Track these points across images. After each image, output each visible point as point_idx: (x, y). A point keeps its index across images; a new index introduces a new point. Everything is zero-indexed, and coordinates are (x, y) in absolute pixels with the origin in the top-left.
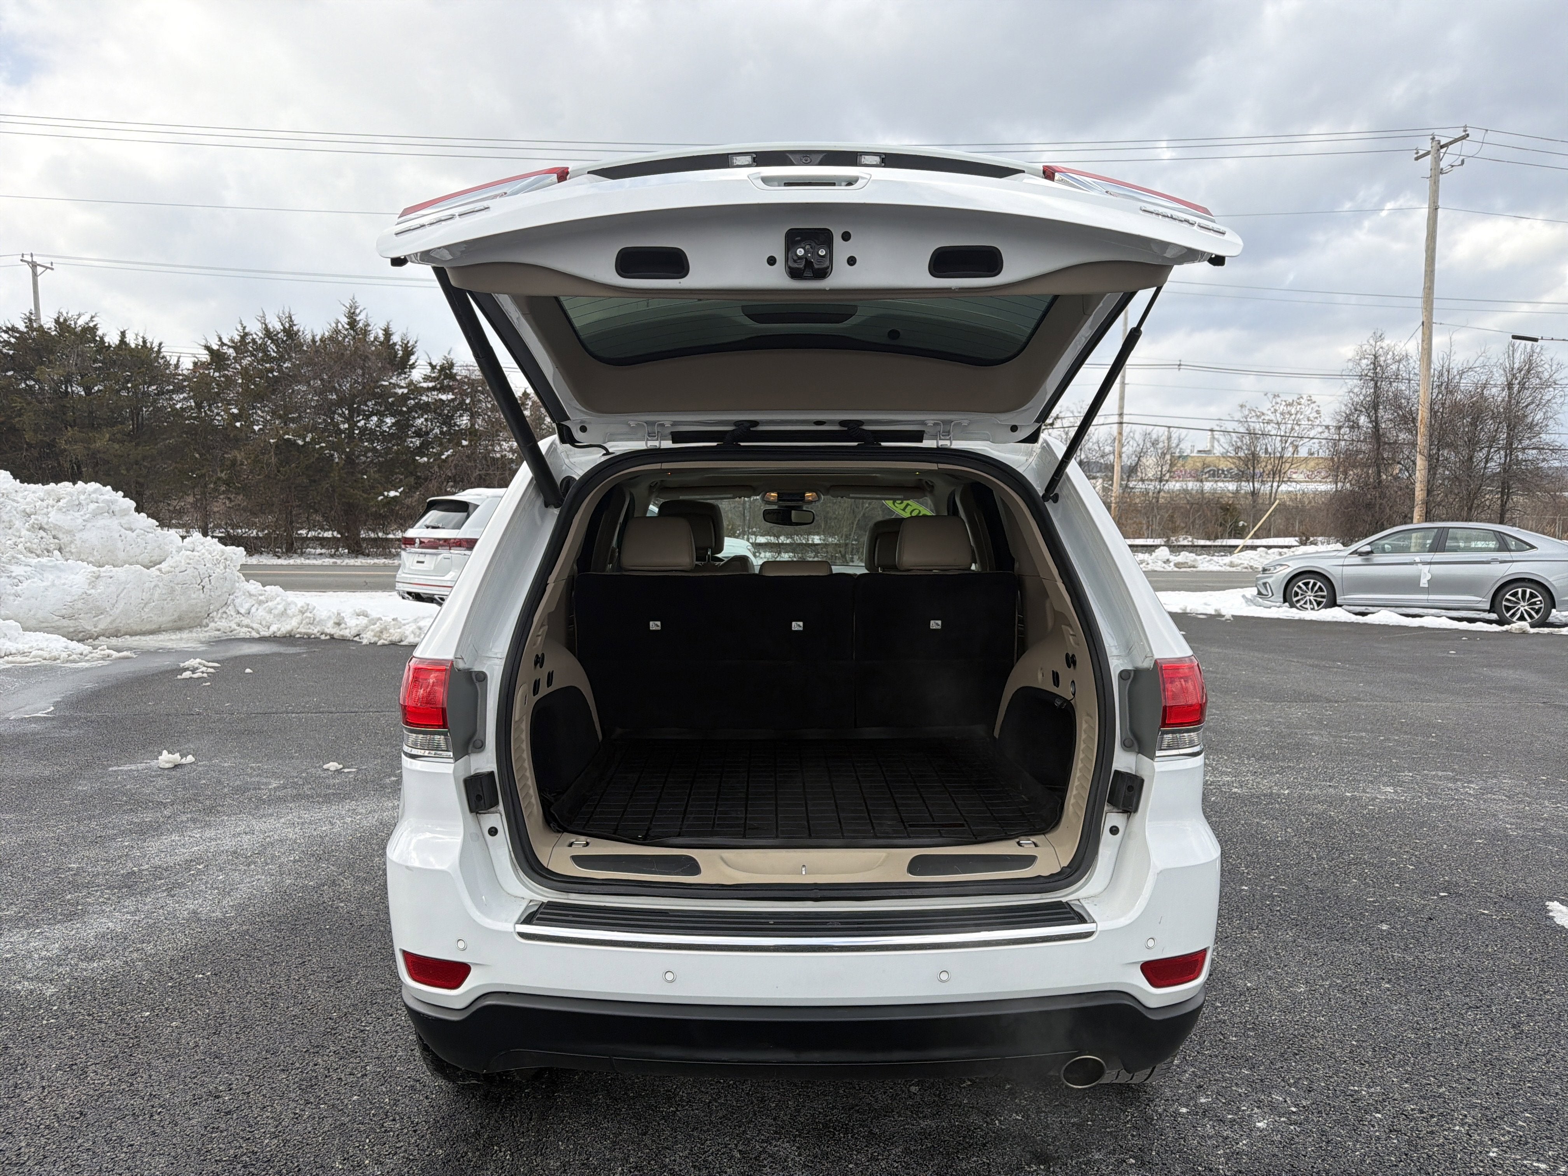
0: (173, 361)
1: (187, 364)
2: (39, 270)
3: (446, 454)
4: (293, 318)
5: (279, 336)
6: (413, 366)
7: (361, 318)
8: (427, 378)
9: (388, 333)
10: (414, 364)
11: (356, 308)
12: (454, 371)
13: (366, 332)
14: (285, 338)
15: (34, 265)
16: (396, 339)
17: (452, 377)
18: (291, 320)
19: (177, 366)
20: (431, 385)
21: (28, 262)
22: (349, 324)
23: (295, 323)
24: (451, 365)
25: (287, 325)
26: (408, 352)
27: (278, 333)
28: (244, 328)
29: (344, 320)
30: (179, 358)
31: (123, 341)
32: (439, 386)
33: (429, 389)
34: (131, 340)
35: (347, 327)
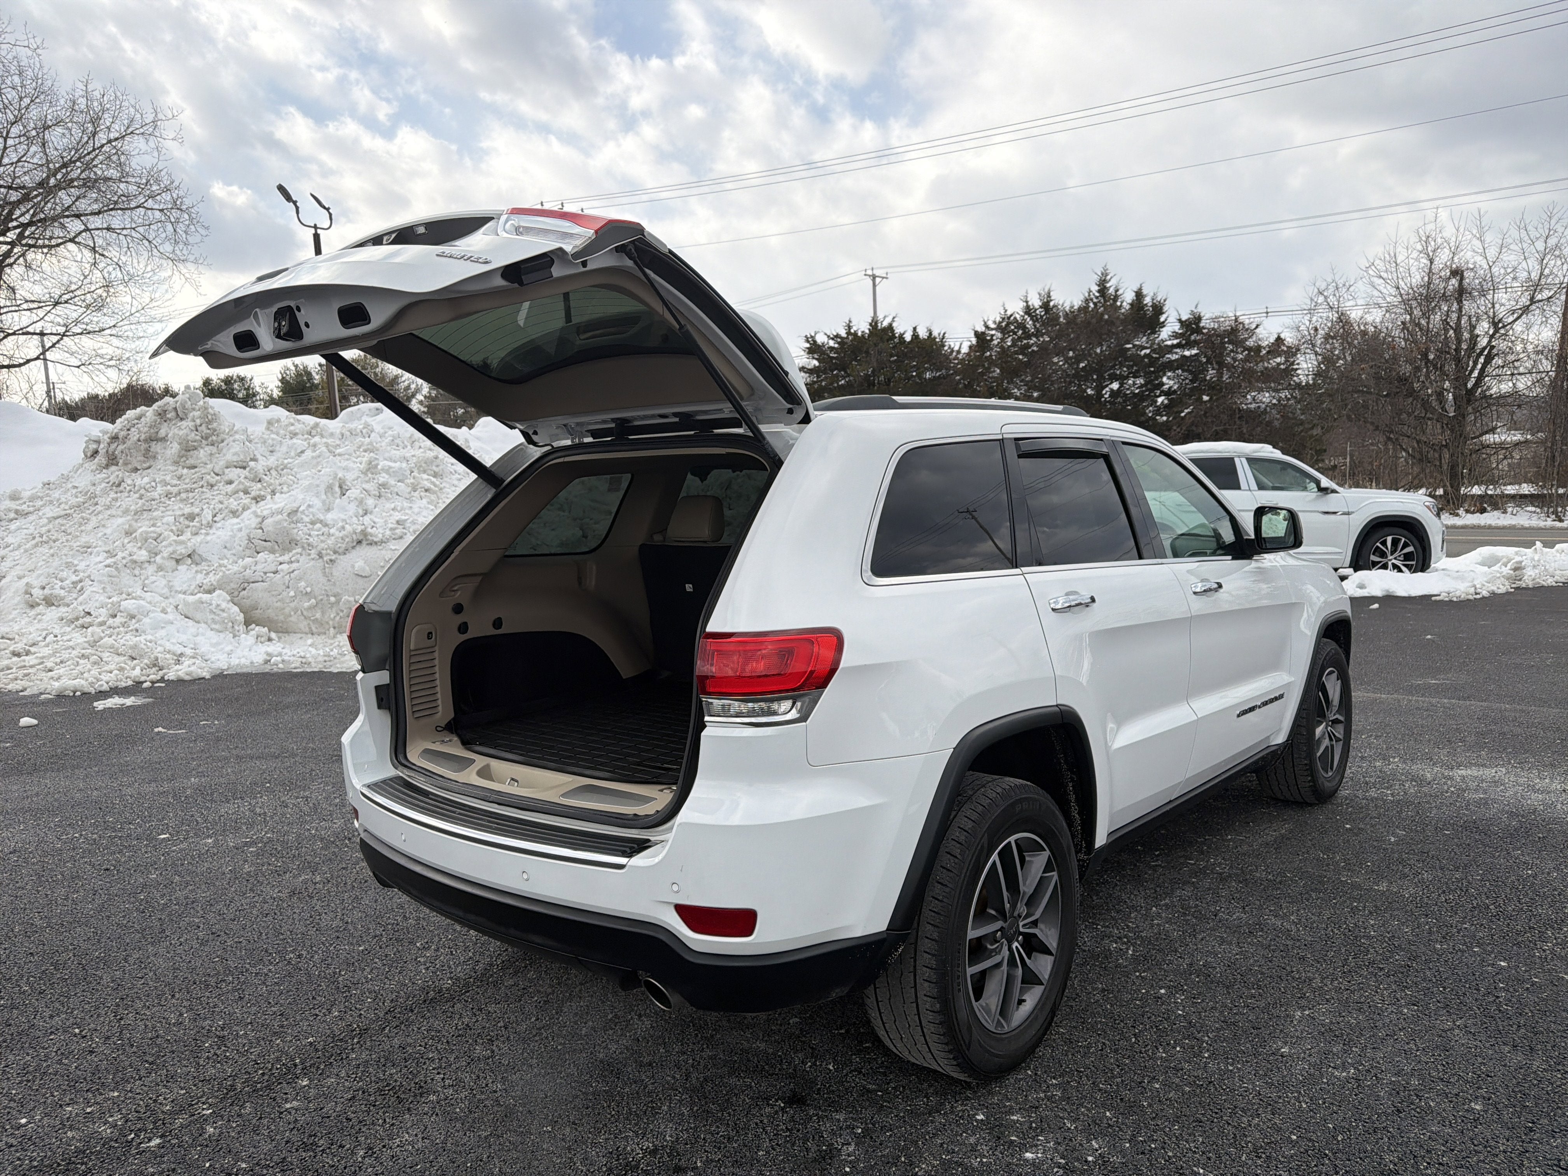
0: (956, 348)
1: (965, 350)
2: (878, 280)
3: (1186, 411)
4: (1051, 293)
5: (1038, 312)
6: (1163, 325)
7: (1111, 285)
8: (1175, 335)
9: (1139, 295)
10: (1163, 322)
11: (1107, 275)
12: (1202, 325)
13: (1116, 297)
14: (1042, 314)
15: (874, 277)
16: (1148, 300)
17: (1199, 330)
18: (1049, 296)
19: (959, 352)
20: (1175, 342)
21: (870, 276)
22: (1099, 291)
23: (1052, 298)
24: (1199, 319)
25: (1045, 301)
26: (1158, 309)
27: (1036, 310)
28: (1006, 311)
29: (1095, 288)
30: (960, 343)
31: (915, 336)
32: (1184, 342)
33: (1173, 346)
34: (923, 334)
35: (1097, 294)
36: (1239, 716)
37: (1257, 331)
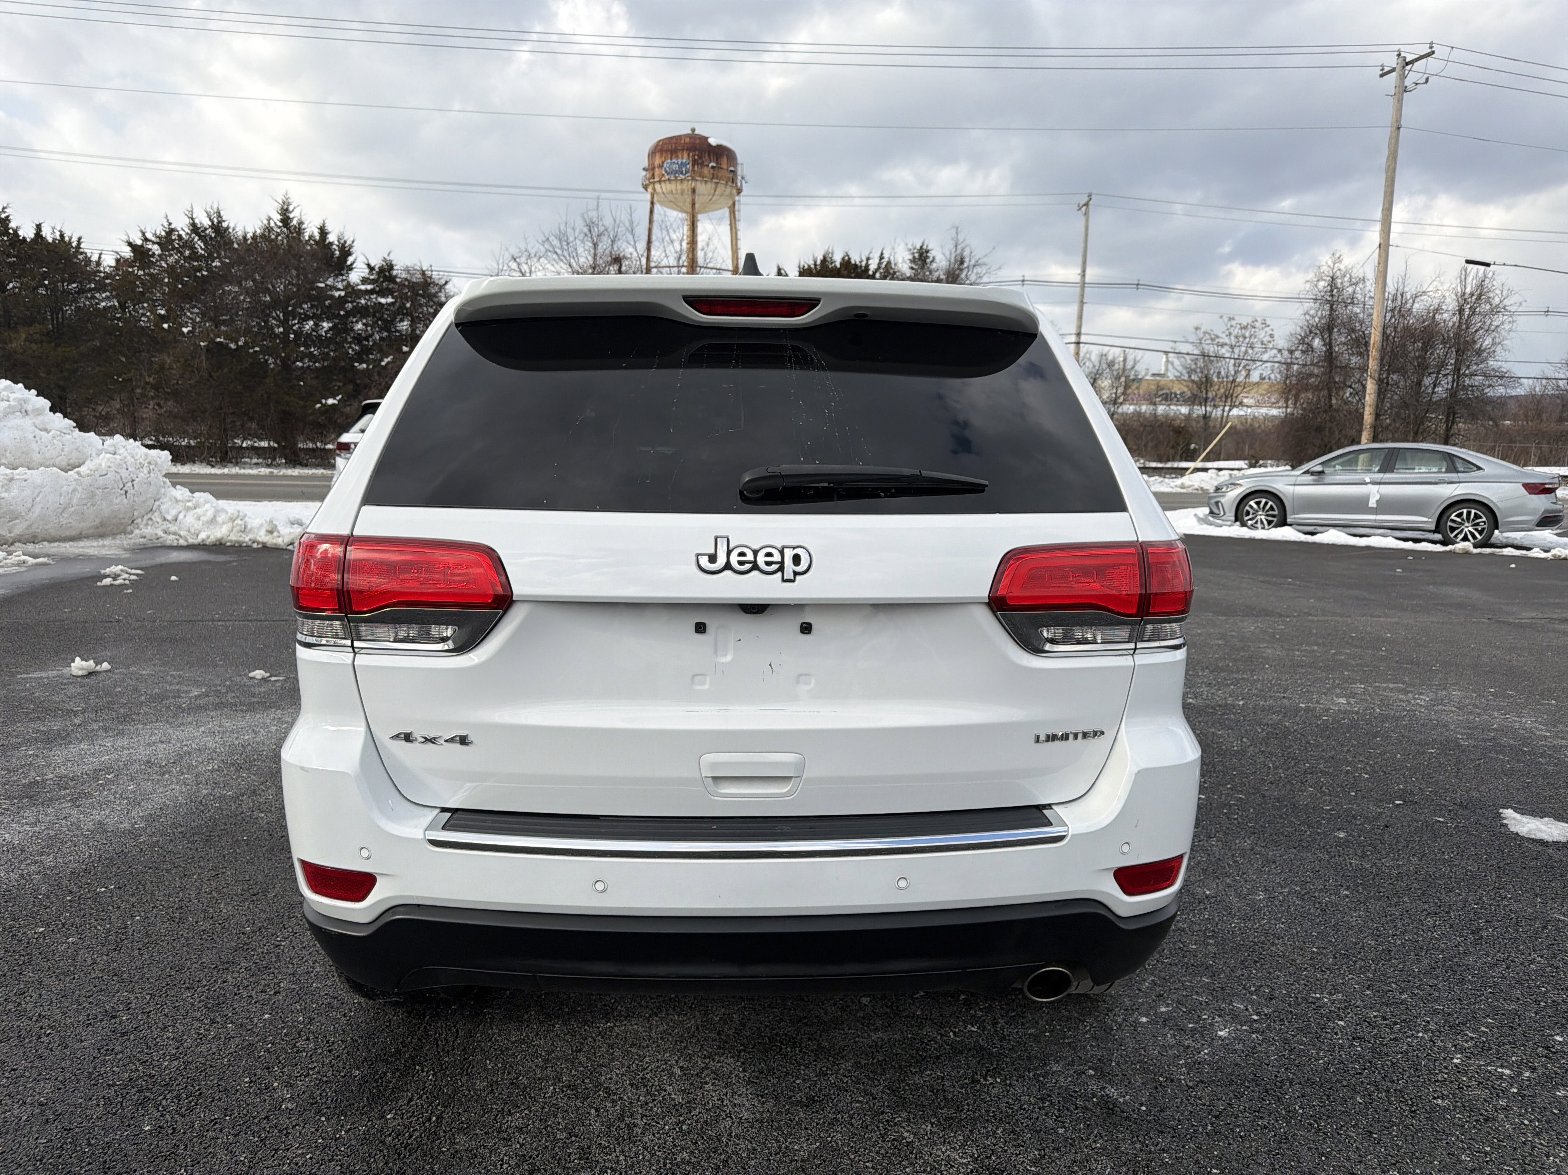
0: (95, 258)
1: (109, 261)
3: (386, 360)
4: (222, 213)
5: (207, 232)
6: (350, 268)
7: (295, 216)
8: (365, 281)
9: (323, 232)
10: (352, 264)
11: (289, 204)
12: (395, 273)
13: (299, 230)
14: (213, 235)
16: (332, 238)
17: (392, 279)
18: (219, 216)
19: (98, 263)
20: (369, 287)
22: (281, 221)
23: (224, 218)
24: (391, 267)
25: (216, 221)
26: (346, 251)
27: (206, 229)
28: (170, 224)
29: (277, 217)
30: (101, 254)
31: (38, 235)
32: (377, 289)
33: (367, 292)
34: (48, 234)
35: (280, 224)
37: (447, 287)
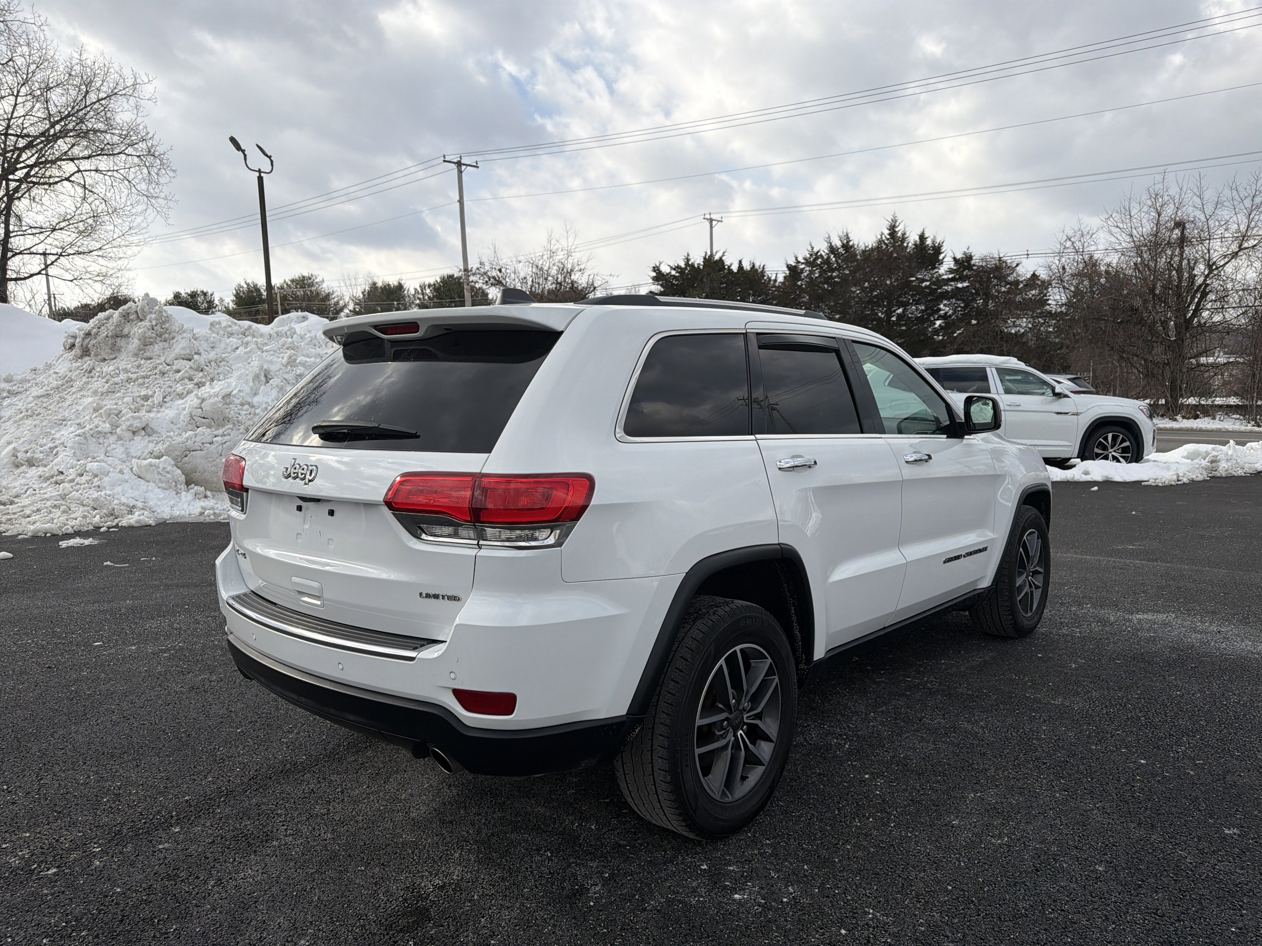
0: (773, 278)
1: (781, 279)
2: (714, 223)
3: (958, 332)
4: (849, 235)
5: (839, 251)
6: (941, 262)
7: (900, 229)
8: (951, 271)
9: (922, 237)
10: (942, 260)
11: (896, 221)
12: (972, 263)
13: (903, 239)
14: (843, 252)
15: (711, 220)
16: (929, 242)
17: (970, 267)
18: (848, 238)
19: (775, 281)
20: (951, 276)
21: (708, 219)
22: (889, 234)
23: (851, 239)
24: (970, 258)
25: (845, 241)
26: (937, 250)
27: (838, 248)
28: (813, 248)
29: (886, 232)
30: (777, 274)
31: (741, 267)
32: (957, 276)
33: (949, 280)
34: (747, 266)
35: (888, 237)
36: (945, 562)
37: (1018, 268)
